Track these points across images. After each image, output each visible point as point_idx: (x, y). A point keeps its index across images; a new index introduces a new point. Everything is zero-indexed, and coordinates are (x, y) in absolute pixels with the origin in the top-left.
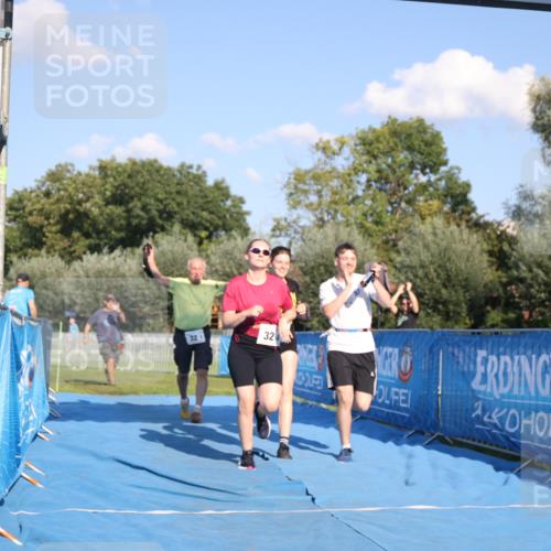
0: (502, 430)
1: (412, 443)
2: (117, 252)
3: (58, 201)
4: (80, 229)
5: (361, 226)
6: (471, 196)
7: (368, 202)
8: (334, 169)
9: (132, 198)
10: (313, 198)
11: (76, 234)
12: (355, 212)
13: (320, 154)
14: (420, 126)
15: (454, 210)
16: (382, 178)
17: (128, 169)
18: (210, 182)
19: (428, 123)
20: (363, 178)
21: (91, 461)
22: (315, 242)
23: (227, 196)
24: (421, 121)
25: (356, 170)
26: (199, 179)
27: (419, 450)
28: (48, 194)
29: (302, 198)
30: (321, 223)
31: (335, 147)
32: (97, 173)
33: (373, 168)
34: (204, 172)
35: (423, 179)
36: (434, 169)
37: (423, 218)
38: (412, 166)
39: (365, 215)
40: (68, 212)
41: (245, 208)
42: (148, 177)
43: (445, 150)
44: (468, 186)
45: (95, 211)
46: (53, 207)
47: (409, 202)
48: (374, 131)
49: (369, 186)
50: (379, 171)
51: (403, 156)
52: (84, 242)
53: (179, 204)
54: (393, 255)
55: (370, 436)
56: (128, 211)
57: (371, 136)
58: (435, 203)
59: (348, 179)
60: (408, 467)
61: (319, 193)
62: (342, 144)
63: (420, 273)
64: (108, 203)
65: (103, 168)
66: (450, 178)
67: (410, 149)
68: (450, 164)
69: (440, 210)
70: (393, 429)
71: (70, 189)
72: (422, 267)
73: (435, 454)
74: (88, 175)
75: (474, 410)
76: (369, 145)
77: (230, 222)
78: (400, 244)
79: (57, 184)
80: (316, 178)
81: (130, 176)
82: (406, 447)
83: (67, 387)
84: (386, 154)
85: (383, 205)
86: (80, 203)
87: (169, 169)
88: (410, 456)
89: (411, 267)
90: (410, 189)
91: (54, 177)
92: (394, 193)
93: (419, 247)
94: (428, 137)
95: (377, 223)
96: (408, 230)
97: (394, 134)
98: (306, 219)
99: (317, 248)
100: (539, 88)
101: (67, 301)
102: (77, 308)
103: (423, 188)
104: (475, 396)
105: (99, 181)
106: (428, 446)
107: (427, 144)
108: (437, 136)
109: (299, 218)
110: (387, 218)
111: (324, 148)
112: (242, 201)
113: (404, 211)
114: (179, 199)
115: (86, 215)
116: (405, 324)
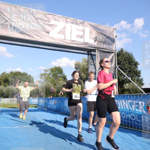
0: (68, 111)
1: (57, 114)
2: (13, 86)
3: (3, 77)
4: (7, 82)
5: (51, 82)
6: (67, 78)
7: (52, 78)
8: (47, 73)
9: (16, 77)
10: (44, 78)
11: (6, 83)
12: (50, 80)
13: (45, 71)
14: (59, 68)
15: (64, 79)
16: (54, 75)
17: (15, 73)
18: (28, 75)
19: (60, 67)
20: (51, 75)
21: (6, 119)
22: (44, 84)
23: (31, 77)
24: (59, 67)
25: (50, 74)
26: (26, 75)
27: (58, 115)
28: (2, 76)
29: (42, 77)
30: (45, 81)
31: (47, 70)
32: (10, 73)
33: (53, 73)
34: (27, 74)
35: (60, 75)
36: (61, 74)
37: (60, 81)
38: (58, 73)
39: (51, 80)
40: (5, 79)
41: (33, 79)
42: (18, 74)
43: (63, 71)
44: (66, 76)
45: (10, 79)
46: (3, 78)
47: (58, 78)
48: (53, 68)
49: (52, 76)
50: (54, 74)
51: (57, 72)
52: (8, 84)
53: (23, 78)
54: (55, 86)
55: (51, 113)
56: (15, 79)
57: (52, 69)
58: (61, 79)
59: (49, 75)
60: (56, 118)
61: (45, 77)
62: (48, 70)
63: (59, 89)
64: (11, 78)
65: (11, 73)
66: (64, 75)
67: (58, 71)
68: (64, 73)
69: (62, 80)
70: (54, 112)
71: (6, 76)
72: (60, 88)
73: (60, 115)
74: (9, 74)
75: (64, 108)
76: (52, 70)
77: (31, 81)
78: (56, 84)
79: (3, 75)
80: (44, 75)
81: (15, 74)
82: (56, 115)
83: (4, 107)
84: (55, 71)
85: (54, 79)
86: (7, 78)
87: (22, 73)
88: (57, 116)
89: (58, 88)
90: (58, 76)
91: (3, 74)
92: (56, 77)
93: (59, 85)
94: (60, 69)
95: (53, 81)
96: (58, 82)
97: (56, 69)
98: (43, 81)
99: (44, 85)
100: (76, 63)
101: (4, 93)
102: (6, 94)
103: (60, 76)
104: (65, 107)
105: (10, 75)
106: (59, 114)
107: (60, 70)
108: (62, 69)
109: (42, 80)
110: (55, 81)
111: (46, 70)
112: (33, 78)
113: (57, 80)
114: (23, 77)
115: (8, 80)
116: (62, 96)
